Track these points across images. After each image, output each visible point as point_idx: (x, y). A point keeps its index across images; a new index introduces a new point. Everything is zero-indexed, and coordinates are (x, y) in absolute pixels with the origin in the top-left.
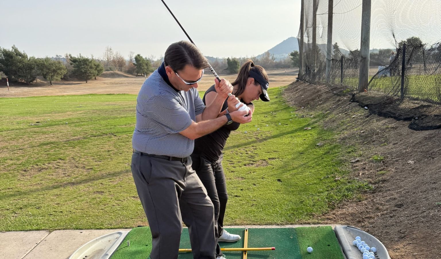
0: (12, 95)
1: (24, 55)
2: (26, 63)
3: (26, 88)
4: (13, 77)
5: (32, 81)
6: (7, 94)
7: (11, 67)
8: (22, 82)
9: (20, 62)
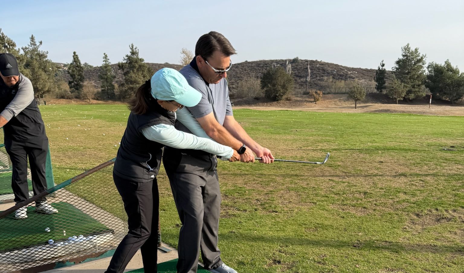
0: (431, 113)
1: (456, 70)
2: (456, 79)
3: (448, 106)
4: (438, 94)
5: (457, 100)
6: (427, 112)
7: (438, 83)
8: (446, 100)
9: (449, 78)
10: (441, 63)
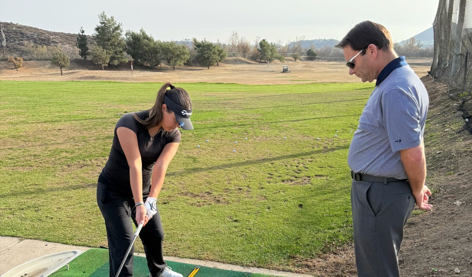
0: (133, 79)
1: (151, 38)
2: (152, 46)
3: (148, 72)
4: (139, 60)
5: (156, 65)
6: (129, 78)
7: (138, 50)
8: (148, 65)
9: (147, 45)
10: (137, 32)
